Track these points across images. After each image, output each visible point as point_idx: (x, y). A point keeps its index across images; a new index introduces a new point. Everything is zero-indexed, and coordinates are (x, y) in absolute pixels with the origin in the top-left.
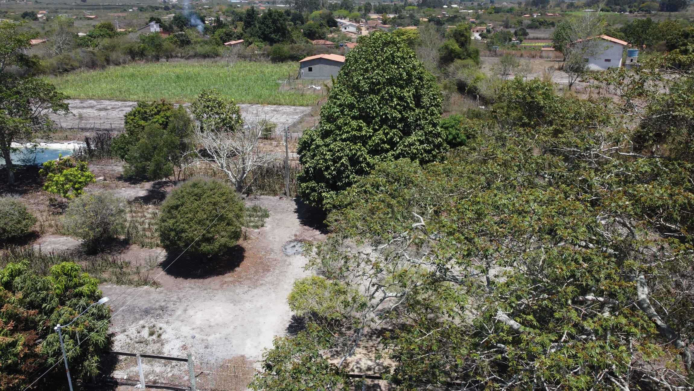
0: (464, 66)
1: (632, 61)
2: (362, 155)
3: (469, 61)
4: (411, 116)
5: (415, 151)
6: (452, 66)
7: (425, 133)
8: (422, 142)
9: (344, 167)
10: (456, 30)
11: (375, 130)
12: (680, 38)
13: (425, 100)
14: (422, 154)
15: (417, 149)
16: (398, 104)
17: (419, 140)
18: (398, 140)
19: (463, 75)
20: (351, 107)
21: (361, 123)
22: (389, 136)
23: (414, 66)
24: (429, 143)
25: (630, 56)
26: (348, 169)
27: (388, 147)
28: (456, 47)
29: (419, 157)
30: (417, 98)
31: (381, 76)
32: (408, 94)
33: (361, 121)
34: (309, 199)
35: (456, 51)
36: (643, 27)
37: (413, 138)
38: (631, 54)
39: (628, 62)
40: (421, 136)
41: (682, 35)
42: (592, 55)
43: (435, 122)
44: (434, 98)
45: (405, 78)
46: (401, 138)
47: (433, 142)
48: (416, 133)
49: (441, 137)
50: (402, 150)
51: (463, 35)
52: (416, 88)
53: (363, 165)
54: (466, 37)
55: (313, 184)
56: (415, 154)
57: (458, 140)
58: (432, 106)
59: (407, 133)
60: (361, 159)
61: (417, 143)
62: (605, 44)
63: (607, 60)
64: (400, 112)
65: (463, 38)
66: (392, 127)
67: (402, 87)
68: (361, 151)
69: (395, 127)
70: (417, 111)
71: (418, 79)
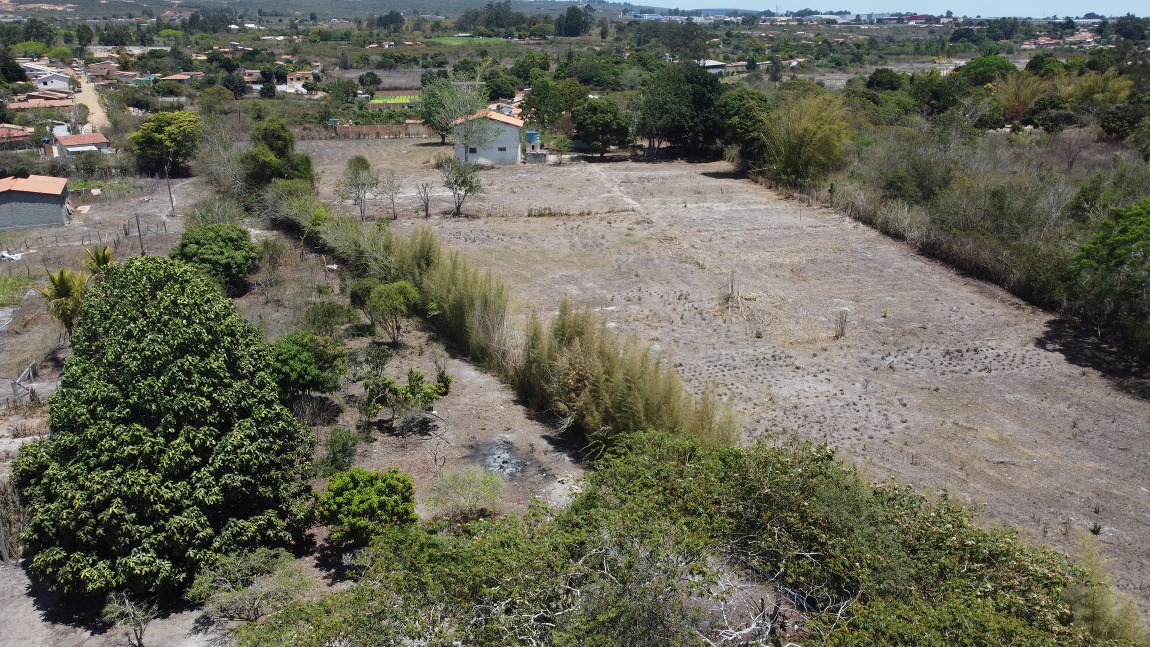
0: (290, 193)
1: (533, 147)
2: (152, 492)
3: (298, 184)
4: (226, 398)
5: (247, 456)
6: (269, 190)
7: (256, 420)
8: (253, 439)
9: (116, 518)
10: (266, 129)
11: (169, 438)
12: (587, 114)
13: (246, 365)
14: (257, 458)
15: (250, 453)
16: (202, 384)
17: (248, 436)
18: (214, 442)
19: (289, 209)
20: (110, 403)
21: (138, 430)
22: (197, 441)
23: (217, 314)
24: (264, 435)
25: (530, 142)
26: (124, 520)
27: (198, 460)
28: (271, 157)
29: (254, 464)
30: (232, 365)
31: (160, 344)
32: (216, 362)
33: (137, 426)
34: (54, 582)
35: (273, 164)
36: (539, 94)
37: (236, 435)
38: (530, 138)
39: (529, 150)
40: (250, 429)
41: (589, 110)
42: (480, 144)
43: (269, 399)
44: (260, 356)
45: (206, 339)
46: (218, 438)
47: (271, 431)
48: (240, 425)
49: (283, 420)
50: (224, 461)
51: (279, 138)
52: (228, 351)
53: (158, 507)
54: (285, 140)
55: (58, 553)
56: (249, 461)
57: (308, 378)
58: (260, 370)
59: (225, 427)
60: (152, 497)
61: (247, 442)
62: (495, 127)
63: (501, 149)
64: (209, 397)
65: (280, 142)
66: (197, 424)
67: (204, 355)
68: (150, 484)
69: (204, 424)
70: (237, 385)
71: (229, 335)
